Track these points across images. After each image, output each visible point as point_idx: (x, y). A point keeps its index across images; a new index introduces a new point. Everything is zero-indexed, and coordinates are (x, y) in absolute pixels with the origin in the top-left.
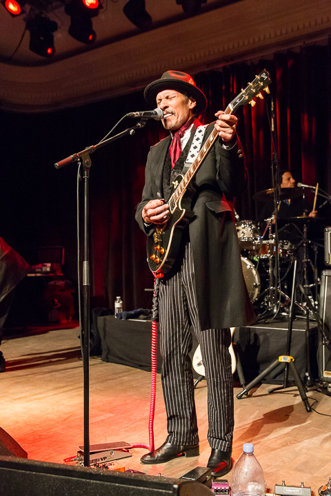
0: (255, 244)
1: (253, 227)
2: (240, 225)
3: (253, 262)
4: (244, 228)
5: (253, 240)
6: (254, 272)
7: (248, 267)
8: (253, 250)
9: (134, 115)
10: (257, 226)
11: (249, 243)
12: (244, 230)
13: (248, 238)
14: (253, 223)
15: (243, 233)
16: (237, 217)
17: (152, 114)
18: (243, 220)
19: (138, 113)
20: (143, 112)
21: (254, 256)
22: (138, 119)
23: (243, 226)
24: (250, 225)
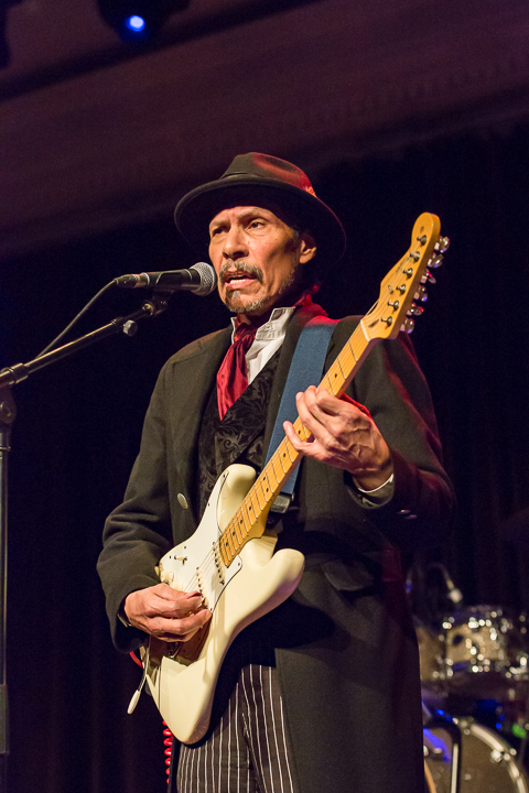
0: (512, 683)
1: (506, 626)
2: (467, 622)
3: (510, 740)
4: (479, 629)
5: (507, 669)
6: (515, 772)
7: (496, 755)
8: (511, 704)
9: (134, 282)
10: (517, 625)
11: (495, 678)
12: (479, 638)
13: (493, 662)
14: (505, 615)
15: (474, 645)
16: (455, 596)
17: (186, 279)
18: (474, 603)
19: (146, 275)
20: (160, 274)
21: (513, 720)
22: (147, 292)
23: (473, 624)
24: (497, 623)
